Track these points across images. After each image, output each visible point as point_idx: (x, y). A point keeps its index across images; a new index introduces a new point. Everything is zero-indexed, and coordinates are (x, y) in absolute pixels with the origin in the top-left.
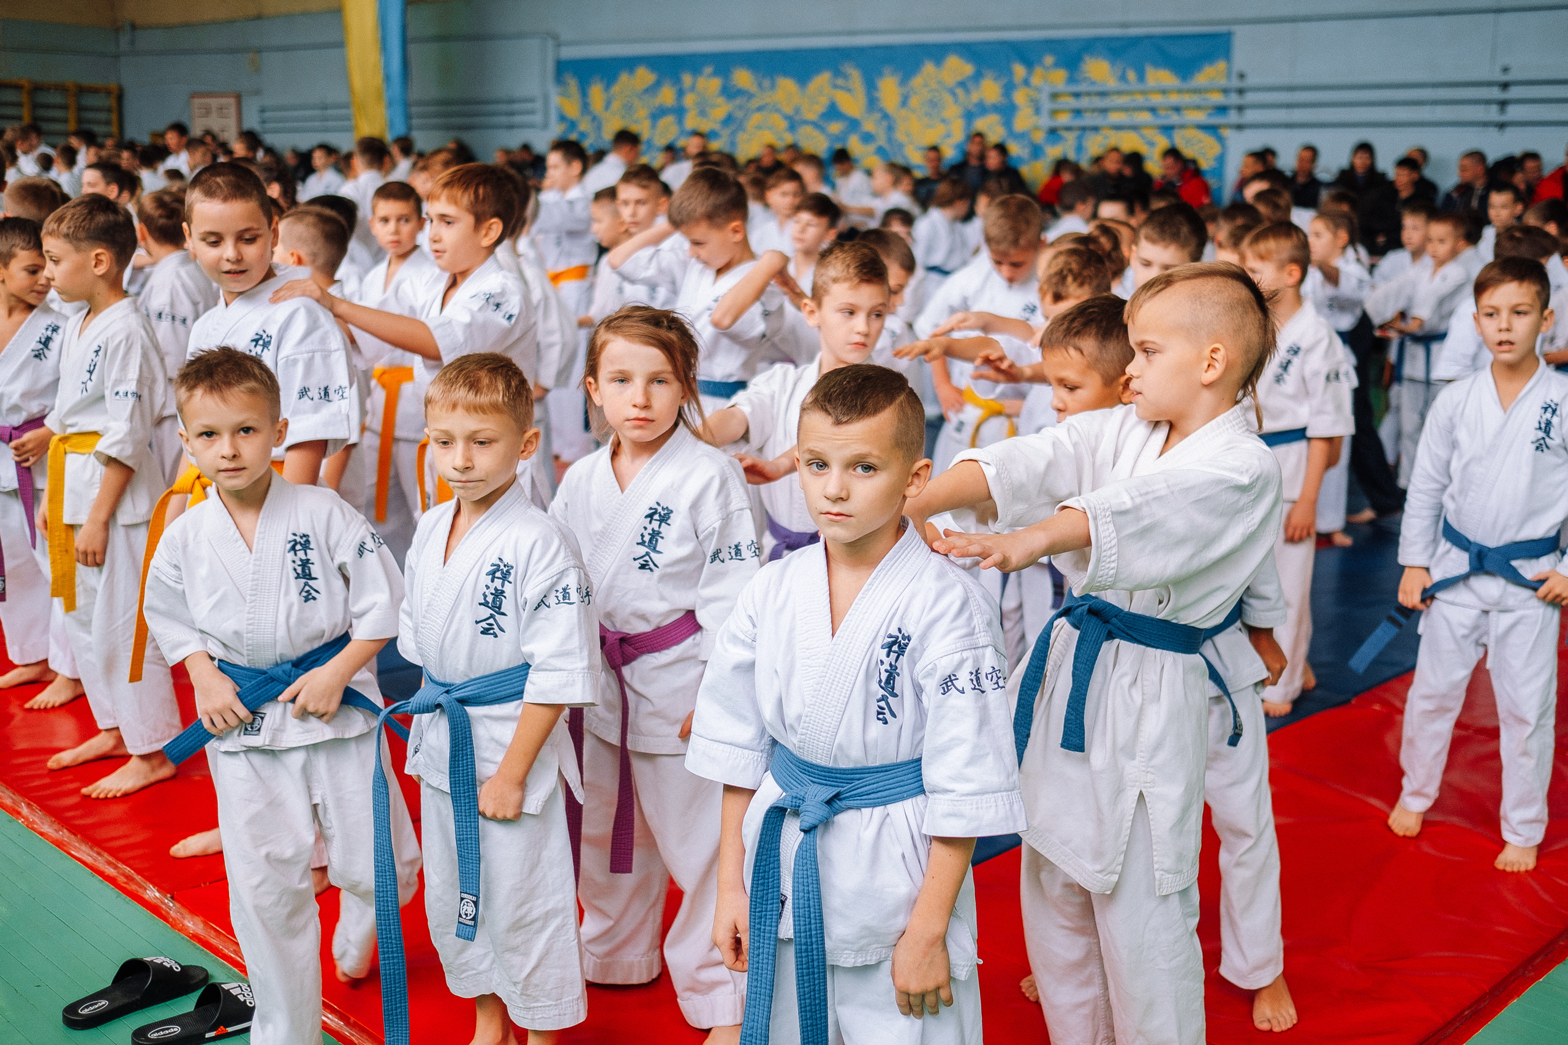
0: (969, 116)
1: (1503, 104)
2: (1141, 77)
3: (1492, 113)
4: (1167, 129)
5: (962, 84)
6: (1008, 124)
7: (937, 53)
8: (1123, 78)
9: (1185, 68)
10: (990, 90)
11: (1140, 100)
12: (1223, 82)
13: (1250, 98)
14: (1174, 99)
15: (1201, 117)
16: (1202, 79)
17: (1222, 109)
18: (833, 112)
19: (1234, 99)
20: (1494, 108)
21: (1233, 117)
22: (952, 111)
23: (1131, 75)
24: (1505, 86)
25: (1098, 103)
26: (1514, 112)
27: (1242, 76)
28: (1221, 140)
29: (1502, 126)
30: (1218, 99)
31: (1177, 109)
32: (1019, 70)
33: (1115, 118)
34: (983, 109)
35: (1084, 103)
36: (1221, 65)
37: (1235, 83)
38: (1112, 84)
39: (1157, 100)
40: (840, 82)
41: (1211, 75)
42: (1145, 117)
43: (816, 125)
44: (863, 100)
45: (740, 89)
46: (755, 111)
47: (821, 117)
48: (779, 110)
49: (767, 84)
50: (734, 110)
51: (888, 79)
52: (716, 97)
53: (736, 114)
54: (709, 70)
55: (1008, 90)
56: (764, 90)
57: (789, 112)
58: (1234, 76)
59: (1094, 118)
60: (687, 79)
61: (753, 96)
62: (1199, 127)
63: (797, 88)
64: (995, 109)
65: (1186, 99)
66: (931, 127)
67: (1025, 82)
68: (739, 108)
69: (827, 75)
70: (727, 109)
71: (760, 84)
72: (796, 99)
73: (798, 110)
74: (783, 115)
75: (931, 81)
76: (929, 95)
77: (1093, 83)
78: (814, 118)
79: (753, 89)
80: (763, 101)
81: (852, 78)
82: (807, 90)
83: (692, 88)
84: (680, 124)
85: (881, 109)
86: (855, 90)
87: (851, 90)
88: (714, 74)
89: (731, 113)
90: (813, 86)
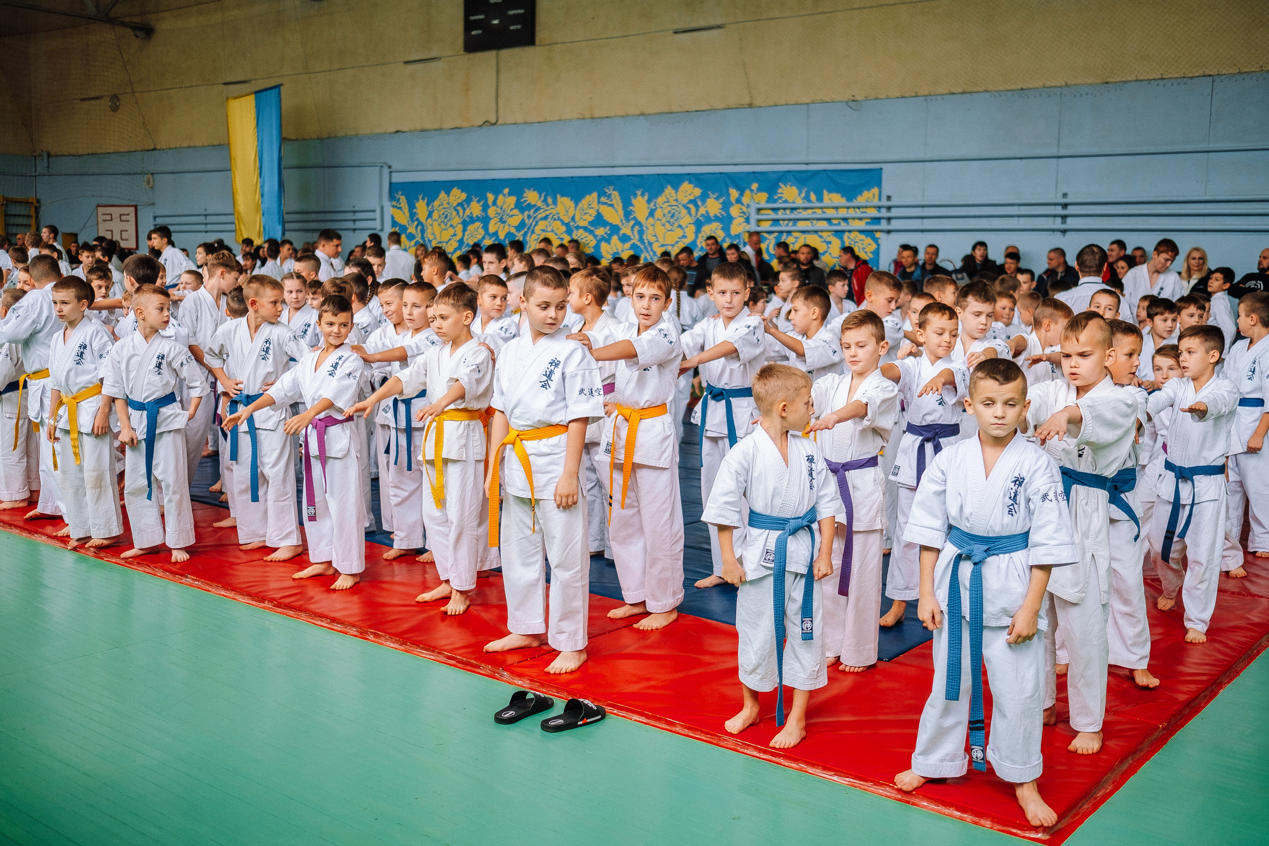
0: (699, 225)
1: (1064, 217)
2: (820, 199)
3: (1058, 224)
4: (839, 233)
5: (693, 202)
6: (726, 229)
7: (676, 181)
8: (807, 198)
9: (850, 193)
10: (713, 206)
11: (819, 213)
12: (876, 202)
13: (895, 212)
14: (843, 213)
15: (862, 225)
16: (861, 200)
17: (877, 220)
18: (599, 220)
19: (884, 213)
20: (1059, 220)
21: (884, 225)
22: (686, 220)
23: (813, 197)
24: (1065, 206)
25: (789, 215)
26: (1071, 223)
27: (889, 198)
28: (876, 240)
29: (1064, 231)
30: (873, 213)
31: (845, 219)
32: (734, 193)
33: (802, 225)
34: (708, 219)
35: (780, 215)
36: (875, 190)
37: (885, 202)
38: (799, 202)
39: (830, 213)
40: (603, 199)
41: (868, 197)
42: (823, 225)
43: (586, 229)
44: (621, 212)
45: (529, 204)
46: (542, 219)
47: (590, 223)
48: (559, 219)
49: (550, 200)
50: (526, 218)
51: (639, 198)
52: (512, 209)
53: (527, 221)
54: (506, 191)
55: (726, 206)
56: (548, 205)
57: (566, 220)
58: (884, 198)
59: (787, 225)
60: (490, 197)
61: (539, 208)
62: (861, 231)
63: (572, 204)
64: (717, 219)
65: (851, 213)
66: (671, 230)
67: (738, 201)
68: (529, 217)
69: (595, 195)
70: (520, 217)
71: (545, 201)
72: (572, 212)
73: (573, 218)
74: (562, 222)
75: (671, 199)
76: (669, 209)
77: (786, 201)
78: (585, 224)
79: (540, 204)
80: (547, 213)
81: (613, 197)
82: (580, 205)
83: (494, 203)
84: (485, 227)
85: (635, 218)
86: (615, 206)
87: (612, 205)
88: (510, 194)
89: (523, 220)
90: (584, 202)
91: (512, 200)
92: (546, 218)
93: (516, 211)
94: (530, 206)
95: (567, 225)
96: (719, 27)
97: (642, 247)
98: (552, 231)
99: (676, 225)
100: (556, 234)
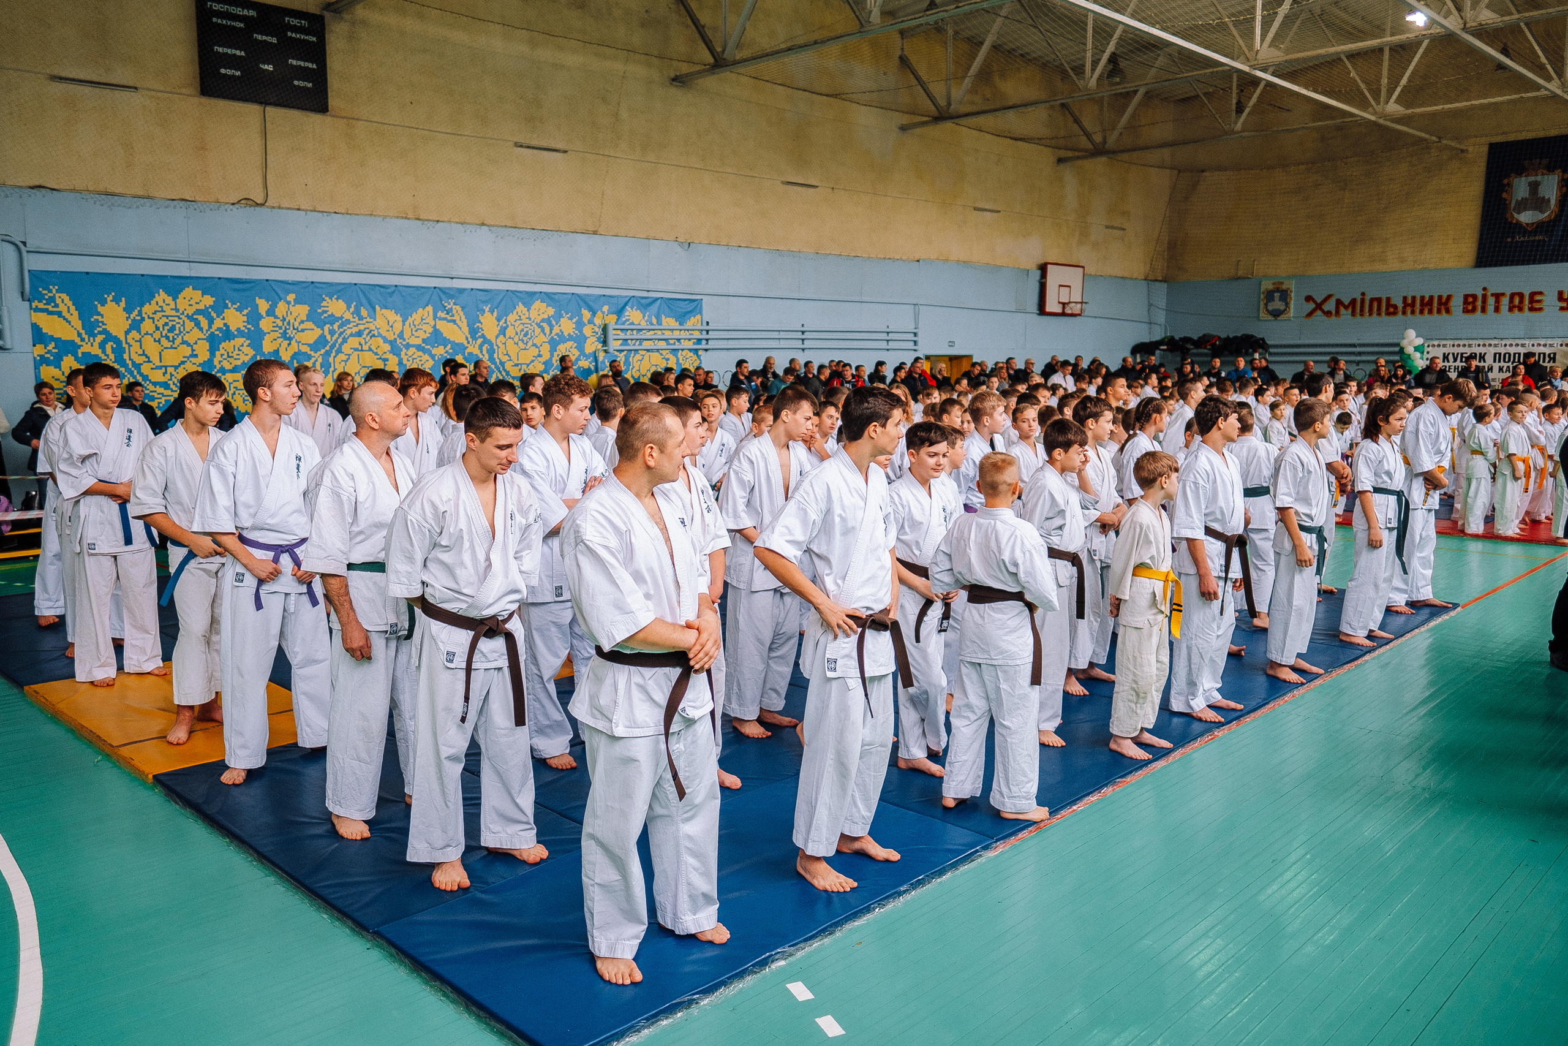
0: (553, 344)
1: (803, 340)
2: (659, 322)
3: (799, 344)
4: (675, 351)
5: (548, 321)
6: (581, 348)
7: (528, 298)
8: (650, 321)
9: (682, 318)
10: (567, 326)
11: (659, 334)
13: (712, 335)
14: (676, 334)
15: (690, 345)
16: (689, 325)
17: (699, 341)
18: (437, 337)
19: (704, 335)
21: (703, 345)
22: (540, 339)
23: (654, 320)
24: (803, 332)
25: (635, 335)
26: (807, 344)
27: (708, 323)
28: (699, 357)
29: (803, 350)
30: (697, 335)
31: (679, 340)
32: (586, 314)
33: (647, 345)
34: (562, 339)
35: (628, 335)
36: (698, 317)
37: (704, 327)
38: (644, 325)
39: (668, 335)
40: (440, 314)
41: (692, 322)
42: (662, 345)
43: (419, 348)
44: (466, 329)
45: (332, 315)
46: (351, 335)
47: (424, 341)
48: (380, 335)
49: (364, 312)
50: (326, 333)
51: (487, 314)
52: (302, 322)
53: (328, 337)
54: (291, 297)
55: (580, 325)
56: (361, 318)
57: (391, 337)
58: (705, 324)
59: (634, 345)
60: (263, 305)
61: (348, 322)
62: (690, 350)
63: (399, 318)
64: (571, 338)
65: (683, 335)
66: (525, 349)
67: (590, 322)
68: (332, 332)
69: (430, 308)
70: (318, 332)
71: (357, 312)
72: (398, 327)
73: (401, 335)
74: (385, 340)
75: (523, 317)
76: (521, 327)
77: (632, 324)
78: (418, 342)
79: (348, 316)
80: (362, 327)
81: (454, 311)
82: (410, 320)
83: (271, 312)
84: (256, 344)
85: (483, 336)
86: (458, 322)
87: (454, 322)
88: (297, 301)
89: (323, 336)
90: (416, 317)
91: (302, 310)
92: (359, 334)
93: (310, 325)
94: (332, 319)
95: (392, 343)
96: (565, 152)
97: (493, 366)
98: (370, 350)
99: (530, 343)
100: (376, 354)
